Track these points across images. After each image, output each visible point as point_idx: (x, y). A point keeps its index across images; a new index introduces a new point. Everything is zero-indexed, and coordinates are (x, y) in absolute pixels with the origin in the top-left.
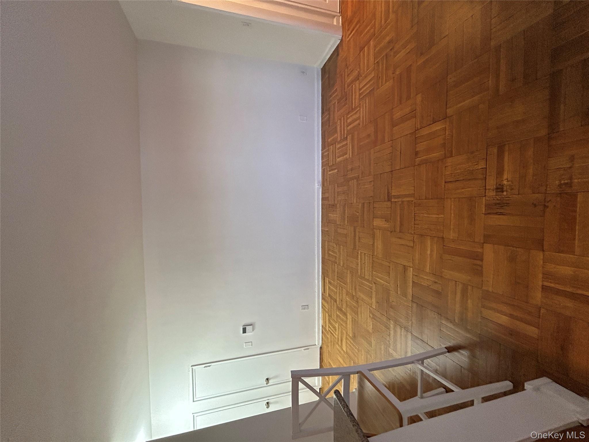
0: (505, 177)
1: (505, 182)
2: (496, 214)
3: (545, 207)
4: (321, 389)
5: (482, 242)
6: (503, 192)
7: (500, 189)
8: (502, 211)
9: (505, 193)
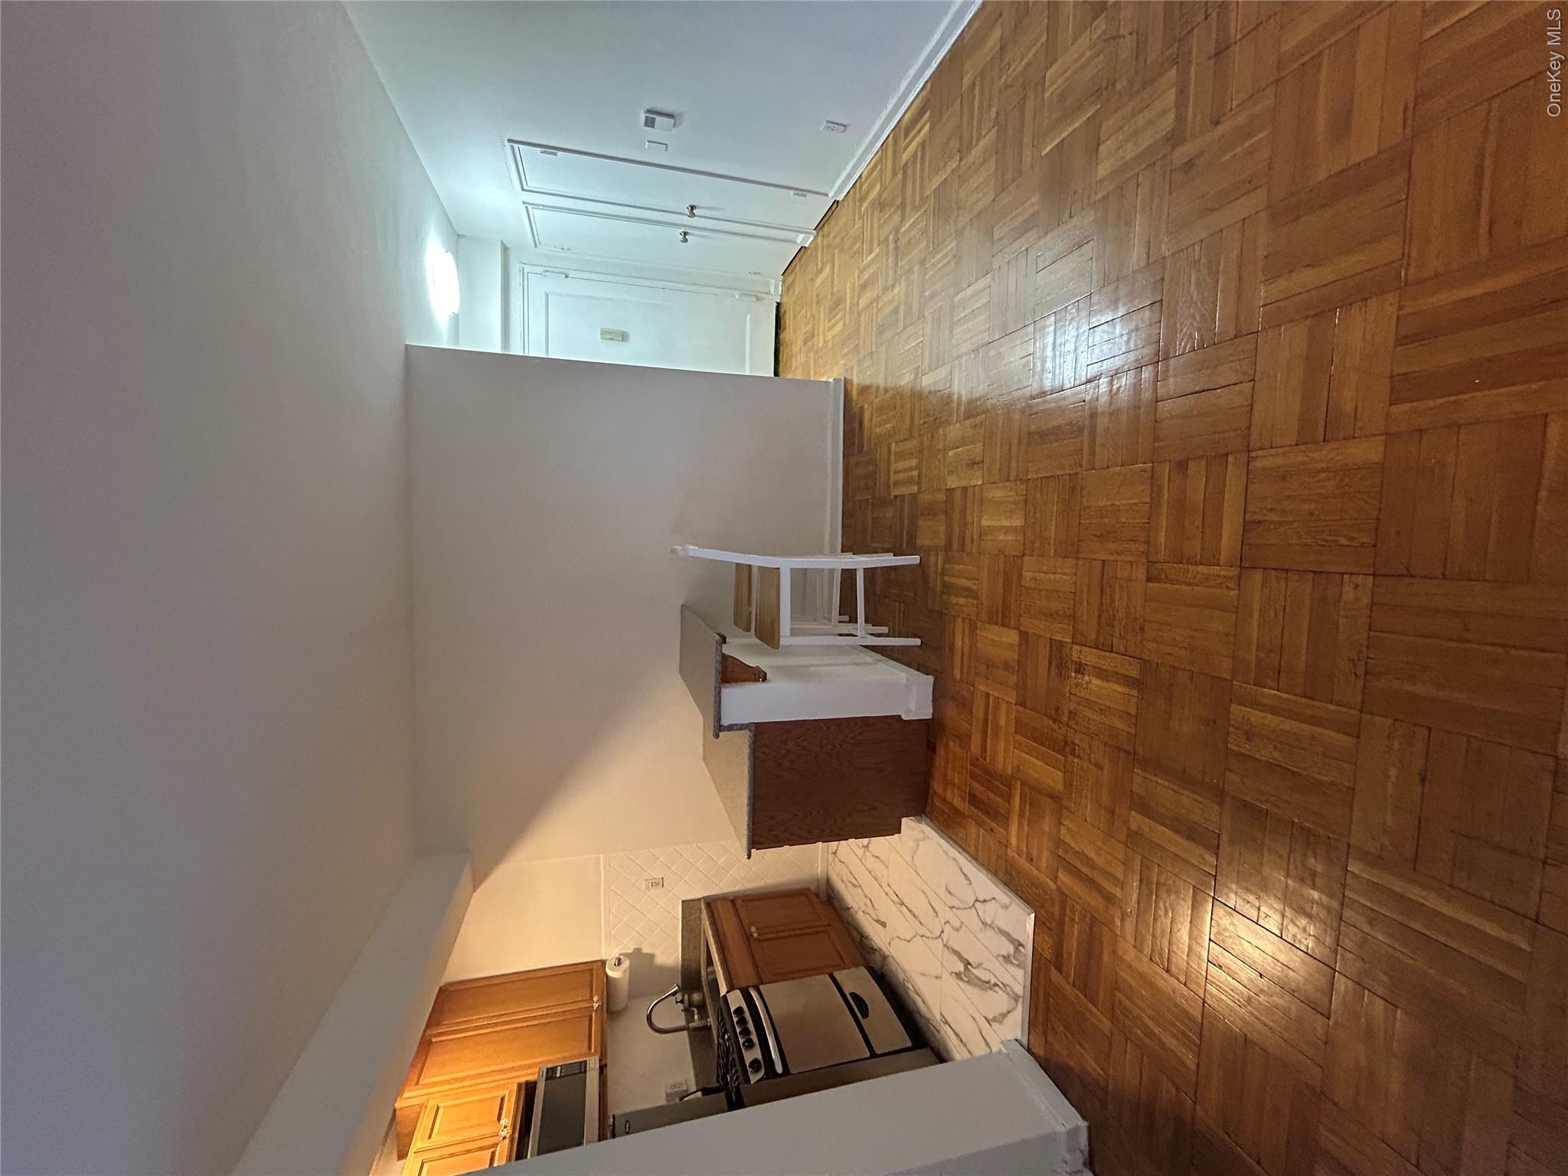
0: (1095, 681)
1: (1087, 678)
2: (1050, 656)
3: (1055, 721)
4: (802, 251)
5: (1022, 629)
6: (1076, 672)
7: (1080, 669)
8: (1053, 666)
9: (1073, 674)
